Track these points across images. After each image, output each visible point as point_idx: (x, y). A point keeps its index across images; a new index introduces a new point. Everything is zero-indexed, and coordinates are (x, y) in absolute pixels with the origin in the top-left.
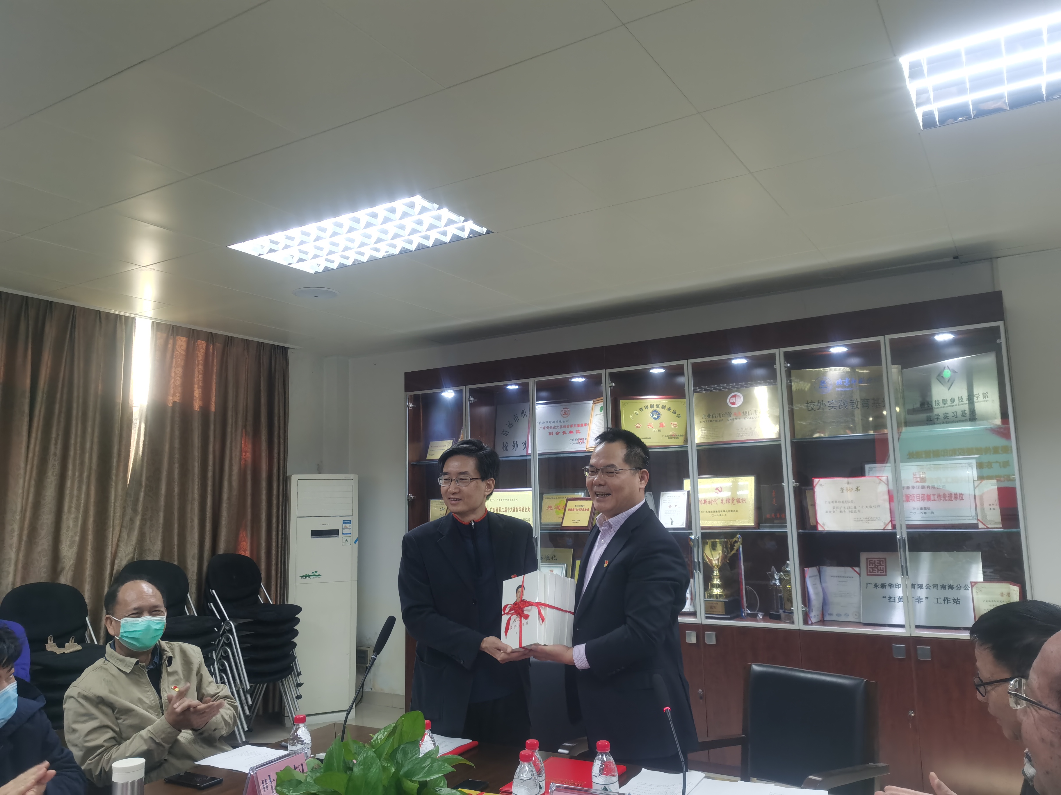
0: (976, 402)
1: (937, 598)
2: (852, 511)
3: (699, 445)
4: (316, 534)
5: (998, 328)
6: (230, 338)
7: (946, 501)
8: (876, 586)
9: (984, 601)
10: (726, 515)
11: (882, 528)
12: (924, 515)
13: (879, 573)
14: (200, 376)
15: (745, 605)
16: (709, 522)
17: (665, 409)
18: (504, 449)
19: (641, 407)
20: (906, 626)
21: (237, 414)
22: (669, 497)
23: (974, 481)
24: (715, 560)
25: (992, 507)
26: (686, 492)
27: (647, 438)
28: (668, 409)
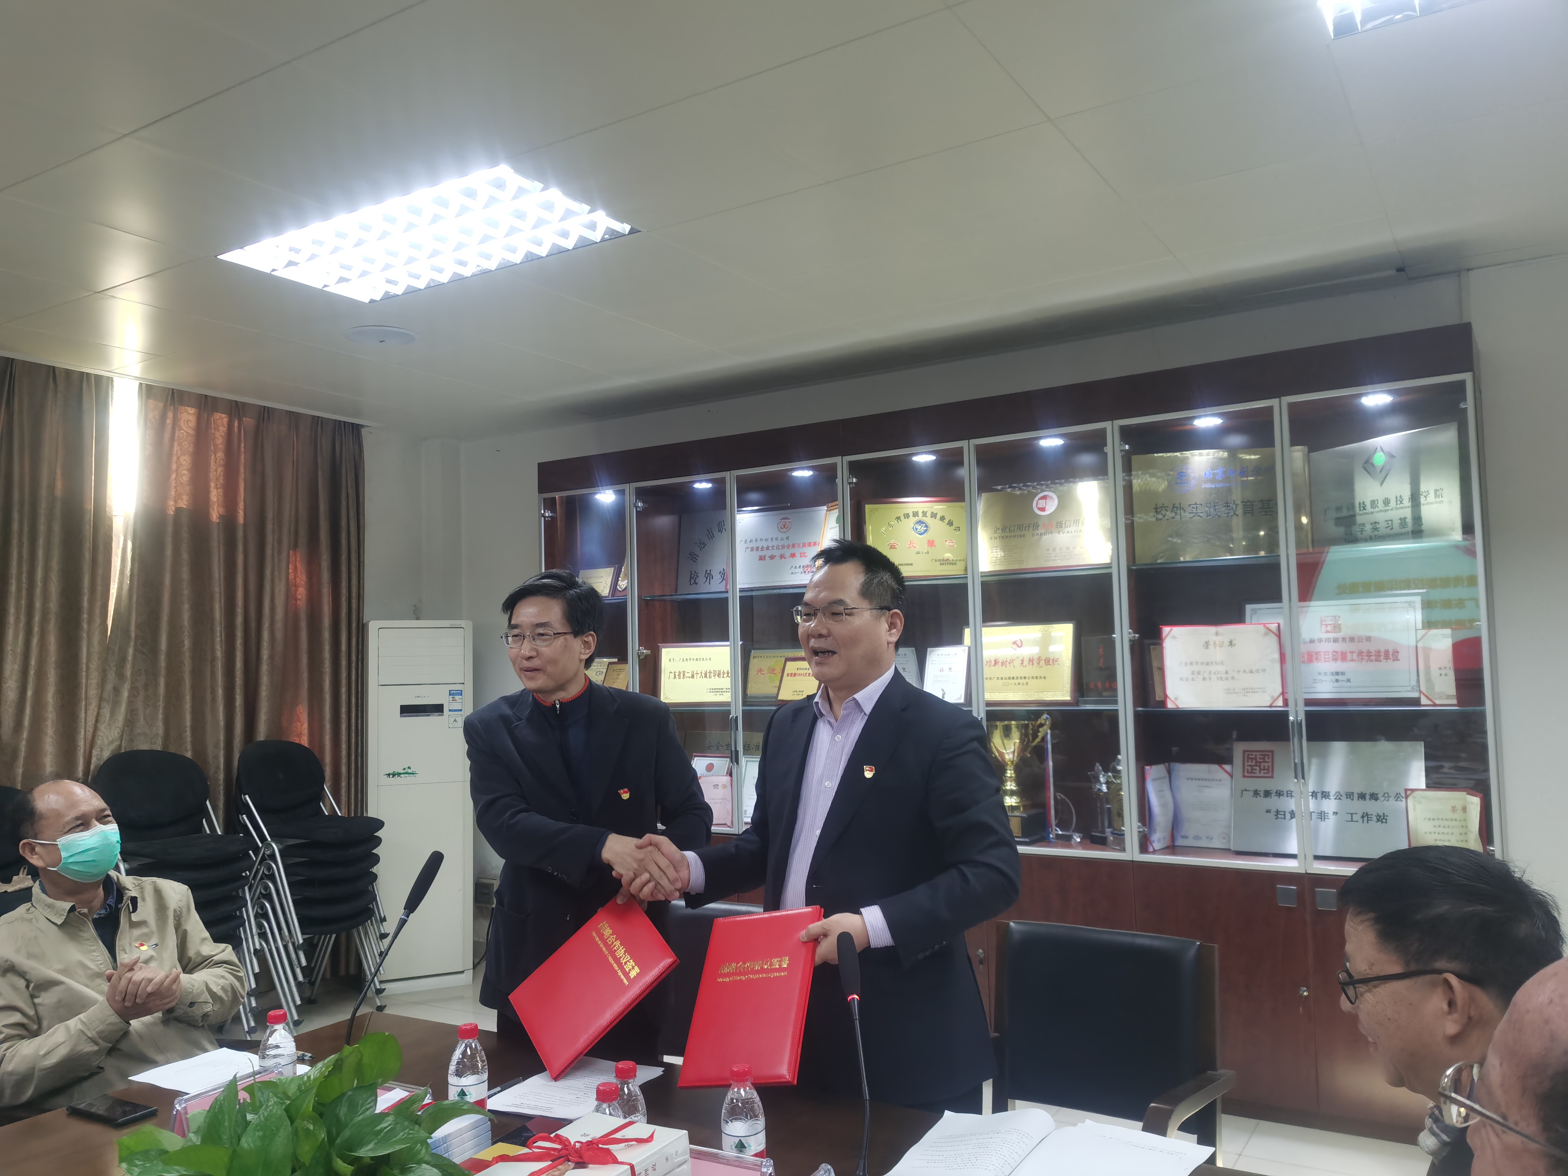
0: (1423, 505)
1: (1352, 814)
2: (1221, 678)
3: (985, 575)
4: (407, 710)
5: (1462, 384)
6: (266, 409)
7: (1372, 661)
8: (1256, 793)
9: (1425, 819)
10: (1027, 683)
11: (1269, 705)
12: (1336, 684)
13: (1262, 775)
14: (220, 469)
15: (1053, 822)
16: (1001, 694)
17: (935, 518)
18: (692, 581)
19: (898, 516)
20: (1298, 857)
21: (280, 527)
22: (940, 656)
23: (1416, 630)
24: (1008, 753)
25: (1443, 672)
26: (967, 648)
27: (907, 564)
28: (941, 518)
